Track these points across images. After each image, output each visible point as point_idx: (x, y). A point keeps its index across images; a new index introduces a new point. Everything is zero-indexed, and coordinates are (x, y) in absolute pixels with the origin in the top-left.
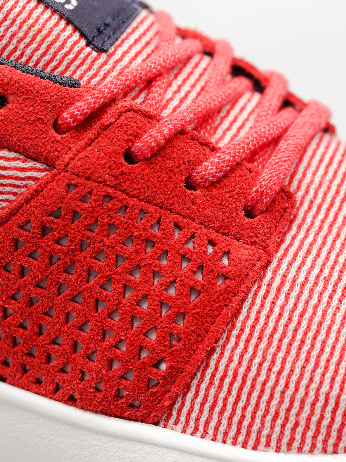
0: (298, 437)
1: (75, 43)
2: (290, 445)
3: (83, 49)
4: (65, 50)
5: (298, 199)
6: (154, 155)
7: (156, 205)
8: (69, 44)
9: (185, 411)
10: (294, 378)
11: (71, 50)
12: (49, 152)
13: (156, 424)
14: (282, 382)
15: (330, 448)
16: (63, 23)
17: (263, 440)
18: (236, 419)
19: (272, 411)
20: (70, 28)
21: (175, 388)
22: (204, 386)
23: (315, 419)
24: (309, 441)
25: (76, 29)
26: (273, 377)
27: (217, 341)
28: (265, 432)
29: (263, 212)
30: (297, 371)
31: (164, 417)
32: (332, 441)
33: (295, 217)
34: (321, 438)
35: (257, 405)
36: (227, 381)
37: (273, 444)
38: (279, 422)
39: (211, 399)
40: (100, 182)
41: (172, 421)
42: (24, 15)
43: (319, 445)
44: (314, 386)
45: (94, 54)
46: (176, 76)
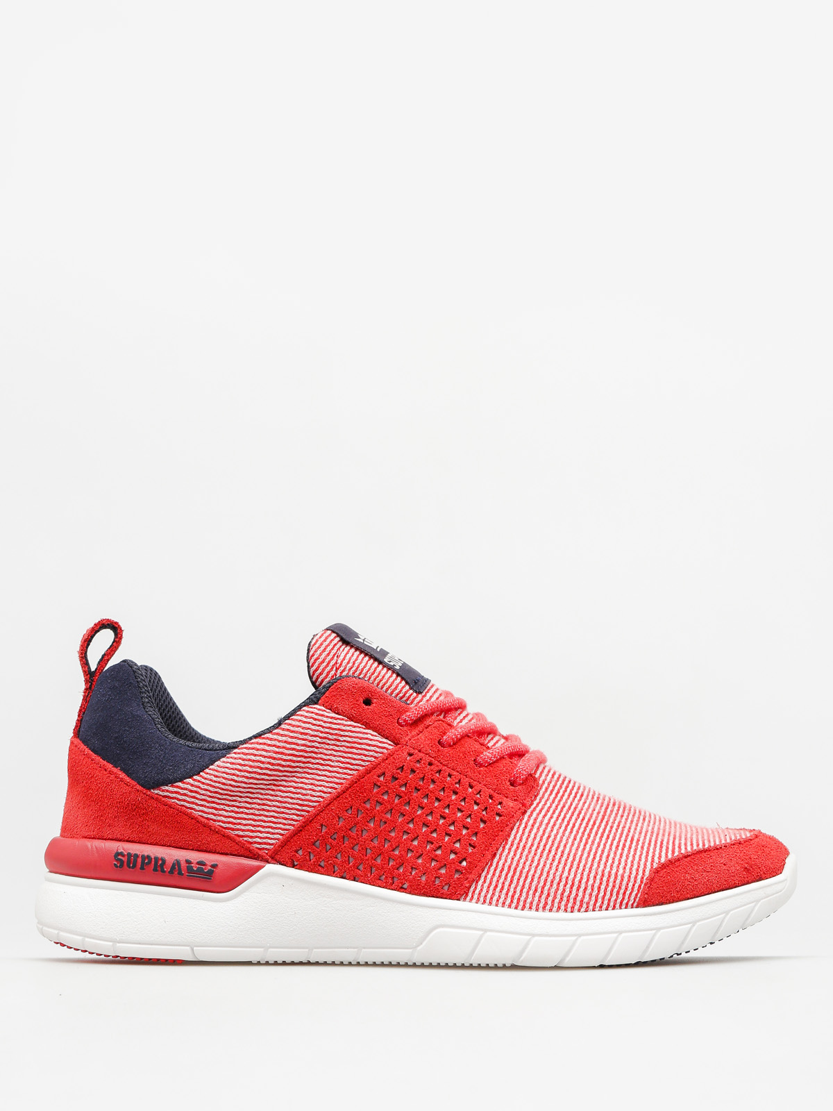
0: (550, 902)
1: (403, 687)
2: (544, 908)
3: (408, 691)
4: (397, 691)
5: (541, 782)
6: (454, 744)
7: (458, 772)
8: (399, 688)
9: (477, 892)
10: (546, 869)
11: (401, 691)
12: (396, 734)
13: (459, 900)
14: (539, 872)
15: (569, 909)
16: (394, 675)
17: (528, 905)
18: (510, 894)
19: (533, 888)
20: (399, 679)
21: (471, 877)
22: (489, 876)
23: (560, 892)
24: (556, 905)
25: (403, 679)
26: (533, 869)
27: (497, 850)
28: (529, 901)
29: (520, 784)
30: (548, 866)
31: (463, 897)
32: (570, 905)
33: (538, 794)
34: (563, 903)
35: (523, 886)
36: (504, 873)
37: (534, 907)
38: (538, 894)
39: (494, 884)
40: (427, 754)
41: (468, 898)
42: (372, 671)
43: (563, 907)
44: (558, 873)
45: (415, 694)
46: (459, 714)
